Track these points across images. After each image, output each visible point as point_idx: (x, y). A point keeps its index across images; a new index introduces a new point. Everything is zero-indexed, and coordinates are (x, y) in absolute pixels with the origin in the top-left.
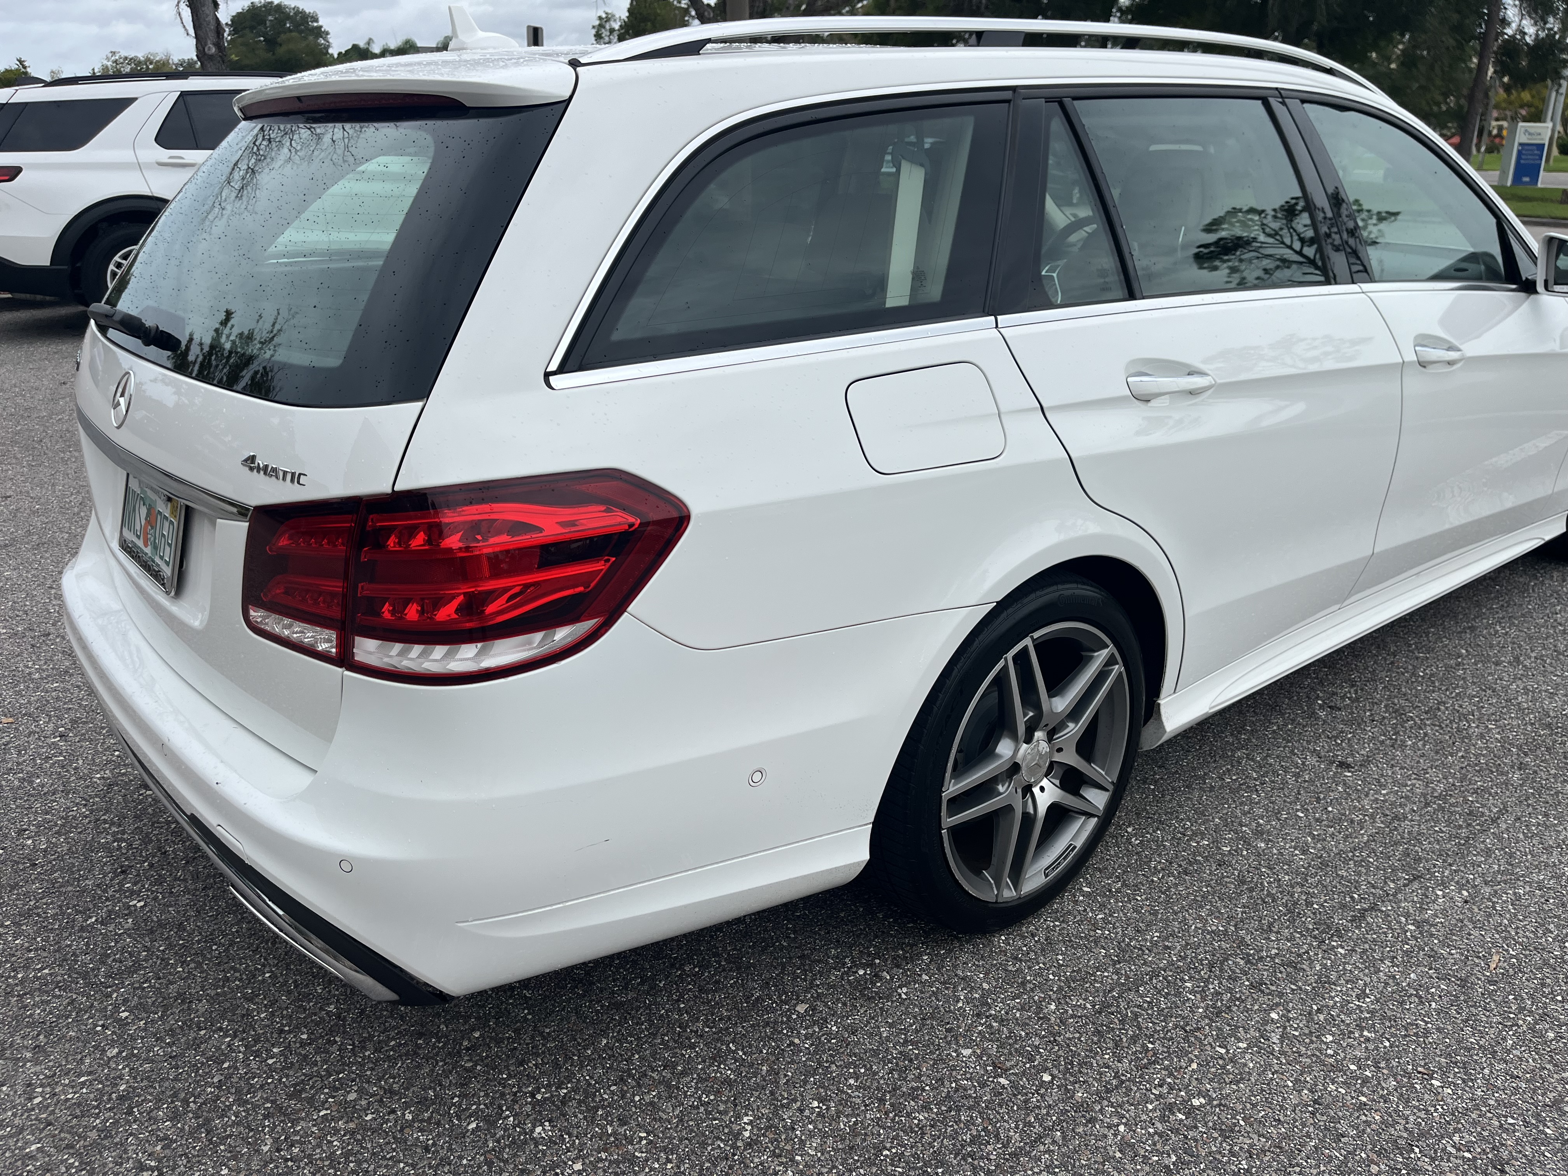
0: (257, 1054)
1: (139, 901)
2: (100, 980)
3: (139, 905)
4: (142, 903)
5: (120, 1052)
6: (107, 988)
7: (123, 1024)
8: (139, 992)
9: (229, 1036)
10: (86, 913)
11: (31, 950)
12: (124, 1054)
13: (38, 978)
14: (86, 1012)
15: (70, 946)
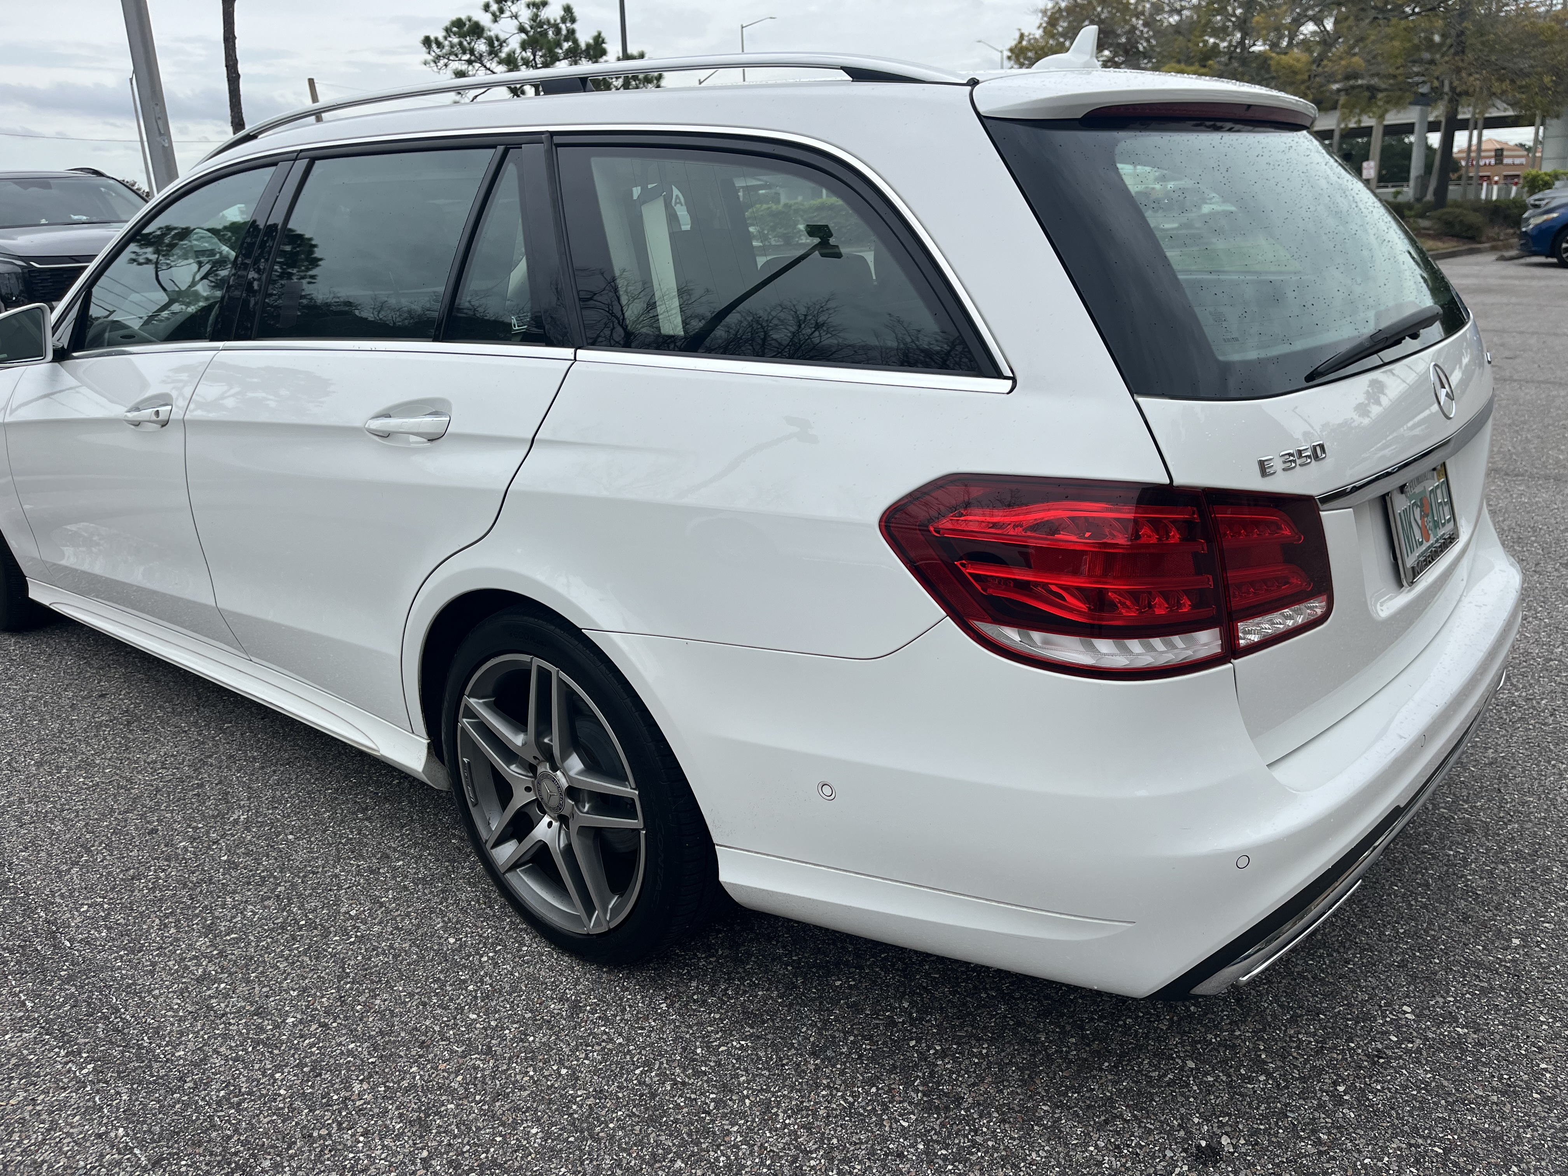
0: (1464, 859)
1: (1405, 1012)
2: (1508, 977)
3: (1409, 1010)
4: (1405, 1008)
5: (1543, 922)
6: (1509, 967)
7: (1523, 936)
8: (1490, 947)
9: (1466, 878)
10: (1459, 1043)
11: (1539, 1048)
12: (1542, 919)
13: (1554, 1018)
14: (1541, 964)
15: (1501, 1023)
